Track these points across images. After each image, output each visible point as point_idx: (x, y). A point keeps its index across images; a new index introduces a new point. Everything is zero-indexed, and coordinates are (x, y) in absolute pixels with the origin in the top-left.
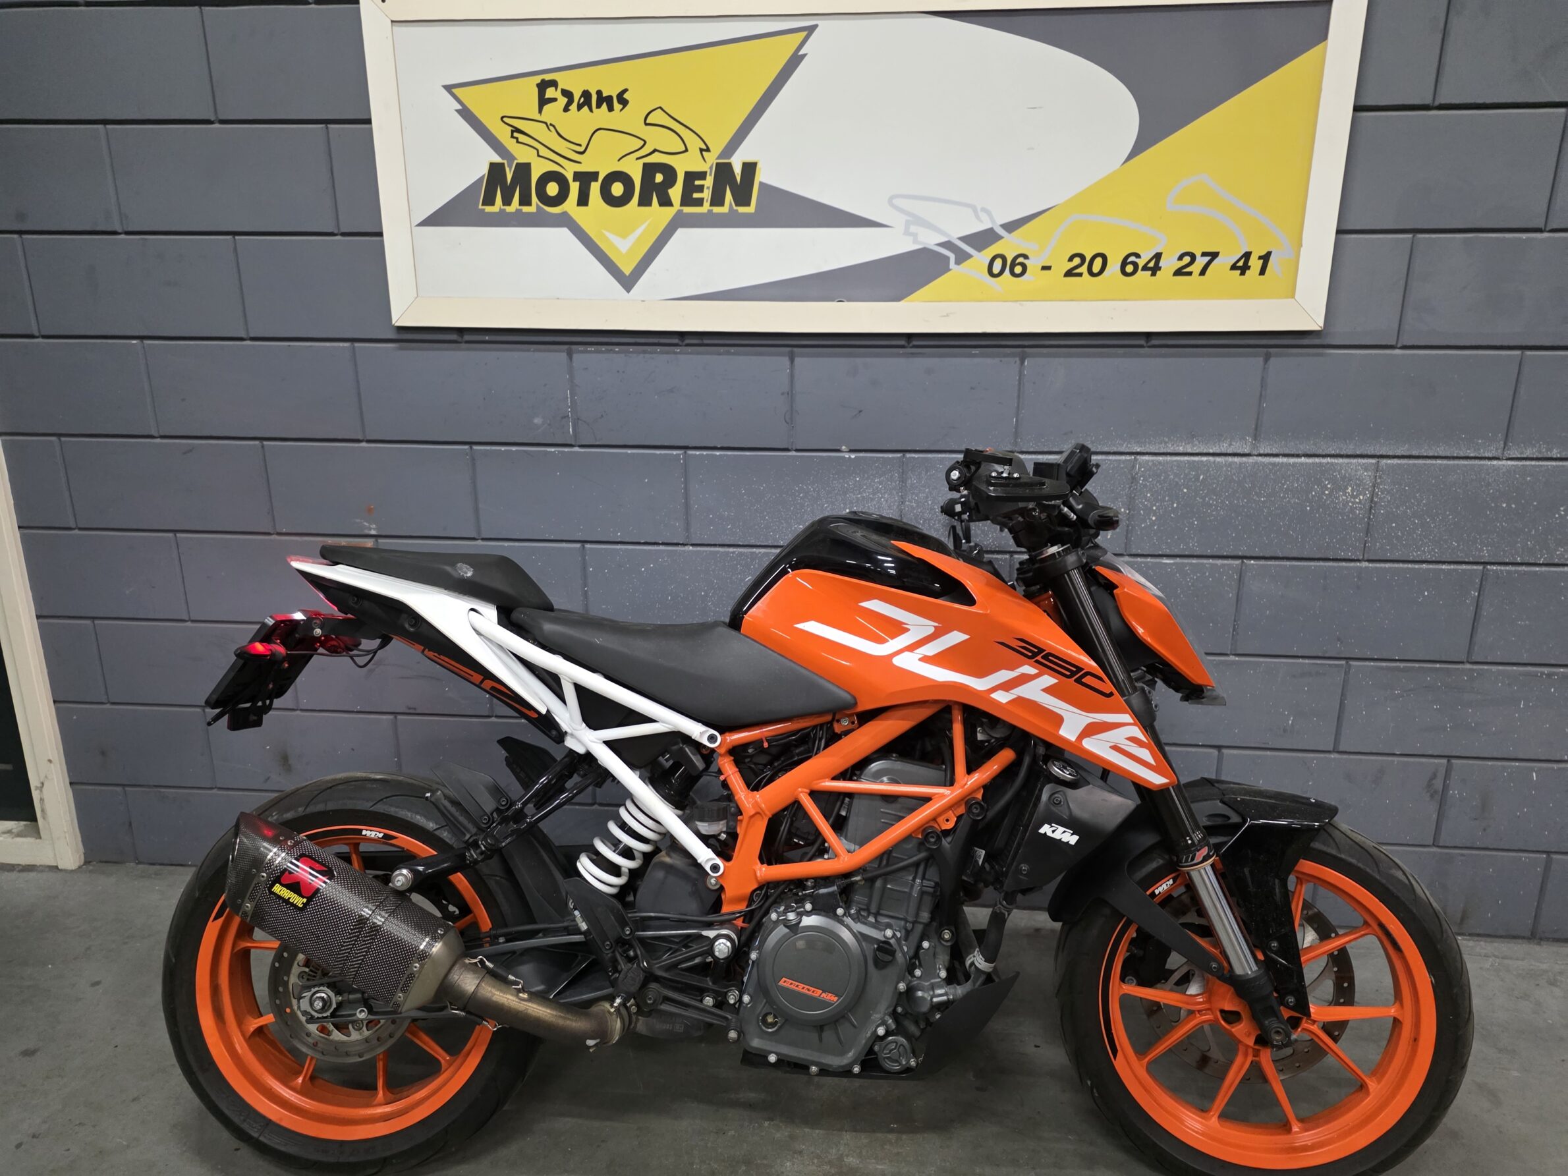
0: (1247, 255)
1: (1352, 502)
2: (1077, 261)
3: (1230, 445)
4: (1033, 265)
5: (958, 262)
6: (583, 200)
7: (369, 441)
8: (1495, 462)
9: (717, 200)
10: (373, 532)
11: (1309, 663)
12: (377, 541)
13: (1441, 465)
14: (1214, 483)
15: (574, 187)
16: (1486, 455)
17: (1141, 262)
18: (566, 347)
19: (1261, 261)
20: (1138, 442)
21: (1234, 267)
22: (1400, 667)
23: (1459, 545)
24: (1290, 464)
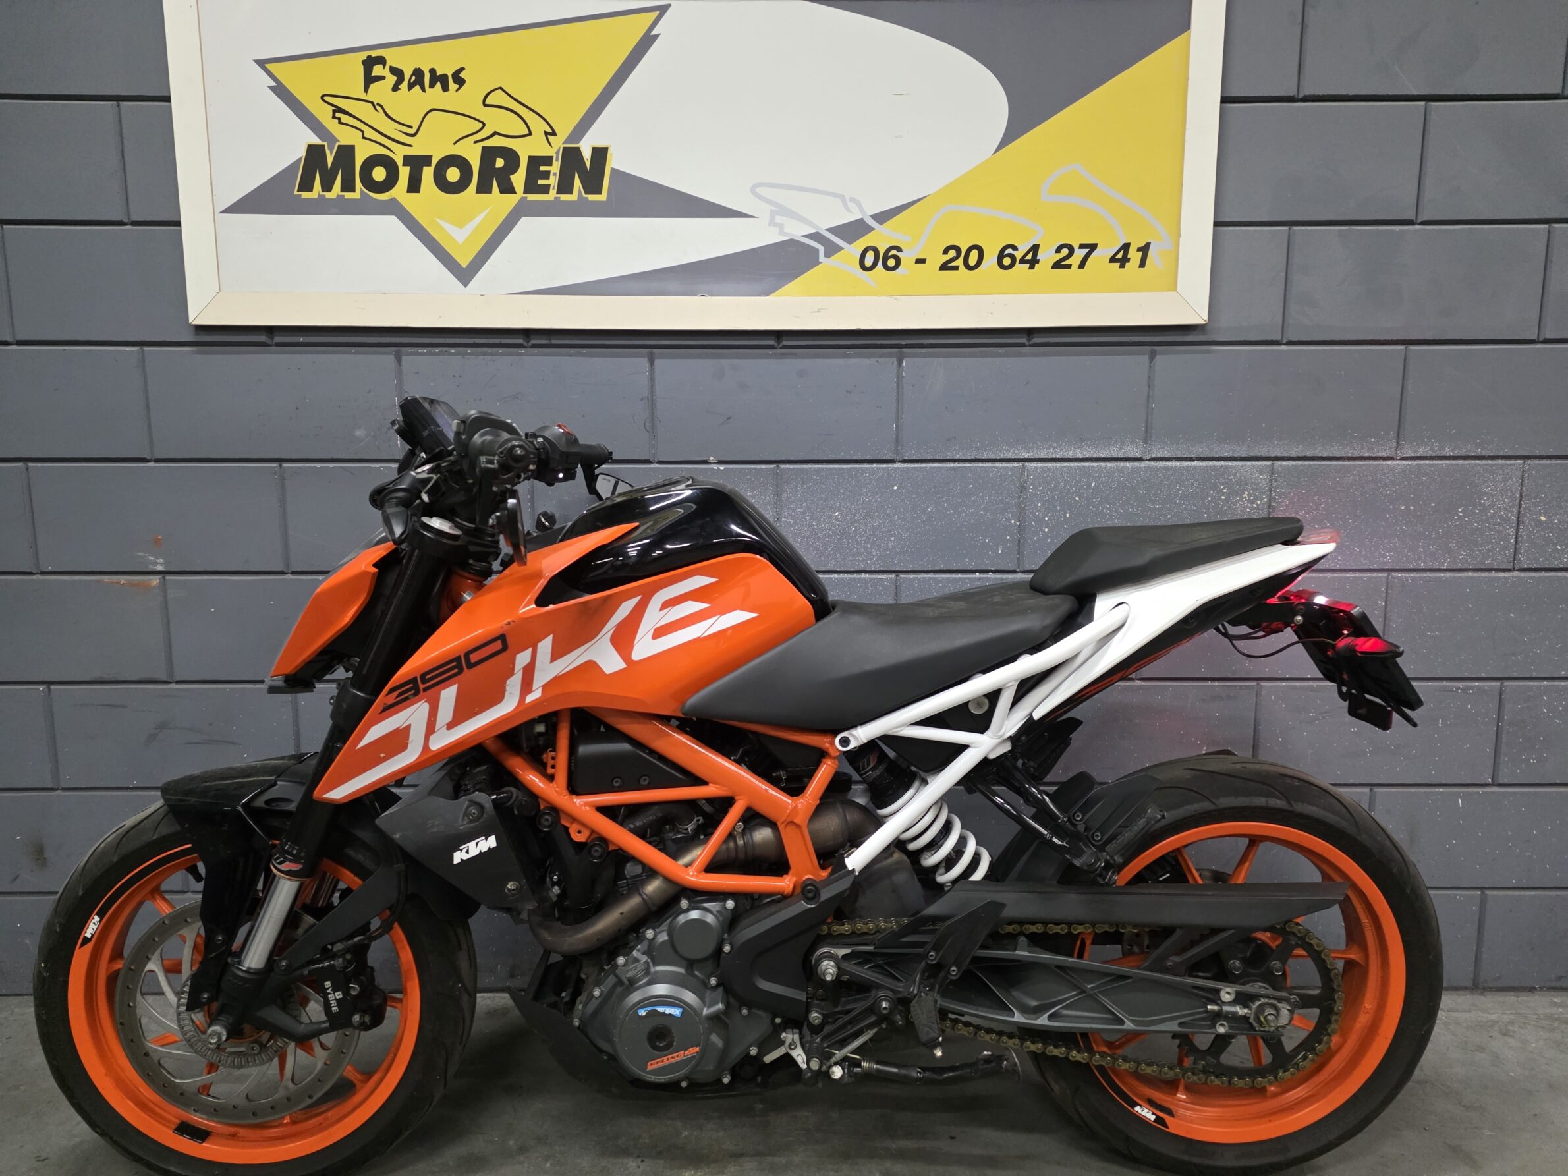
0: (1126, 247)
1: (1249, 508)
2: (952, 253)
3: (1121, 449)
4: (907, 258)
5: (828, 255)
6: (414, 186)
7: (157, 461)
8: (1390, 462)
9: (565, 187)
10: (160, 568)
11: (1218, 686)
12: (164, 578)
13: (1336, 466)
14: (1107, 490)
15: (404, 173)
16: (1380, 454)
17: (1018, 255)
18: (394, 349)
19: (1141, 253)
20: (1025, 447)
21: (1113, 260)
22: (1312, 686)
23: (1361, 551)
24: (1183, 467)
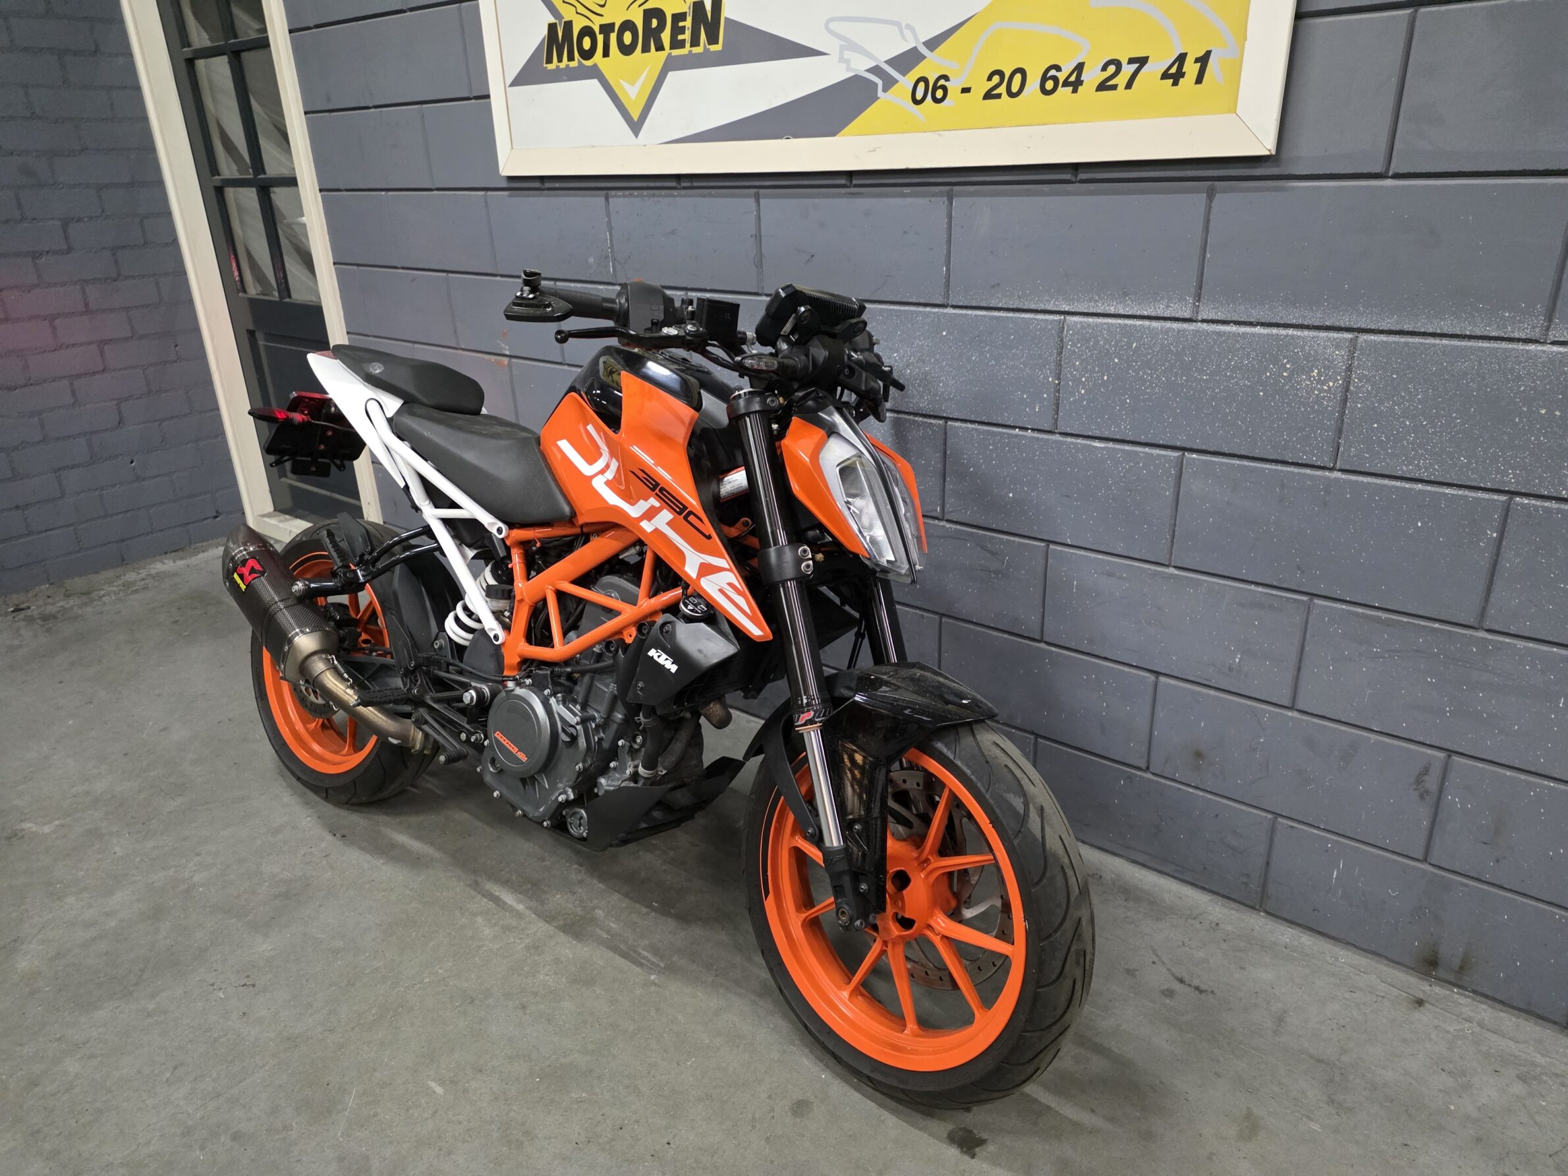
0: (1182, 58)
1: (1319, 390)
2: (996, 79)
3: (1168, 306)
4: (953, 87)
5: (886, 89)
6: (606, 54)
7: (500, 276)
8: (1532, 347)
9: (695, 42)
10: (507, 353)
11: (1260, 592)
12: (509, 359)
13: (1445, 346)
14: (1149, 354)
15: (600, 39)
16: (1516, 335)
17: (1062, 76)
18: (605, 192)
19: (1199, 64)
20: (1066, 299)
21: (1165, 76)
22: (1381, 617)
23: (1470, 463)
24: (1239, 334)
